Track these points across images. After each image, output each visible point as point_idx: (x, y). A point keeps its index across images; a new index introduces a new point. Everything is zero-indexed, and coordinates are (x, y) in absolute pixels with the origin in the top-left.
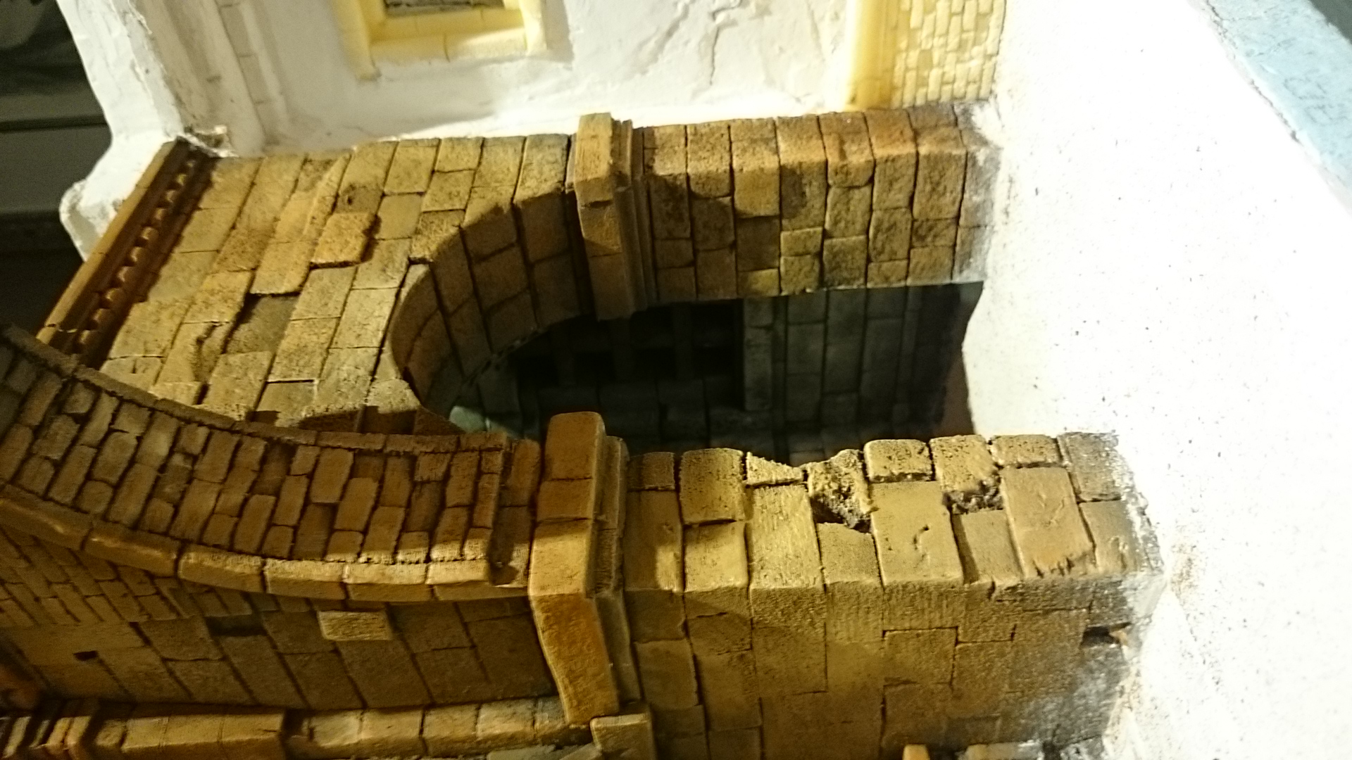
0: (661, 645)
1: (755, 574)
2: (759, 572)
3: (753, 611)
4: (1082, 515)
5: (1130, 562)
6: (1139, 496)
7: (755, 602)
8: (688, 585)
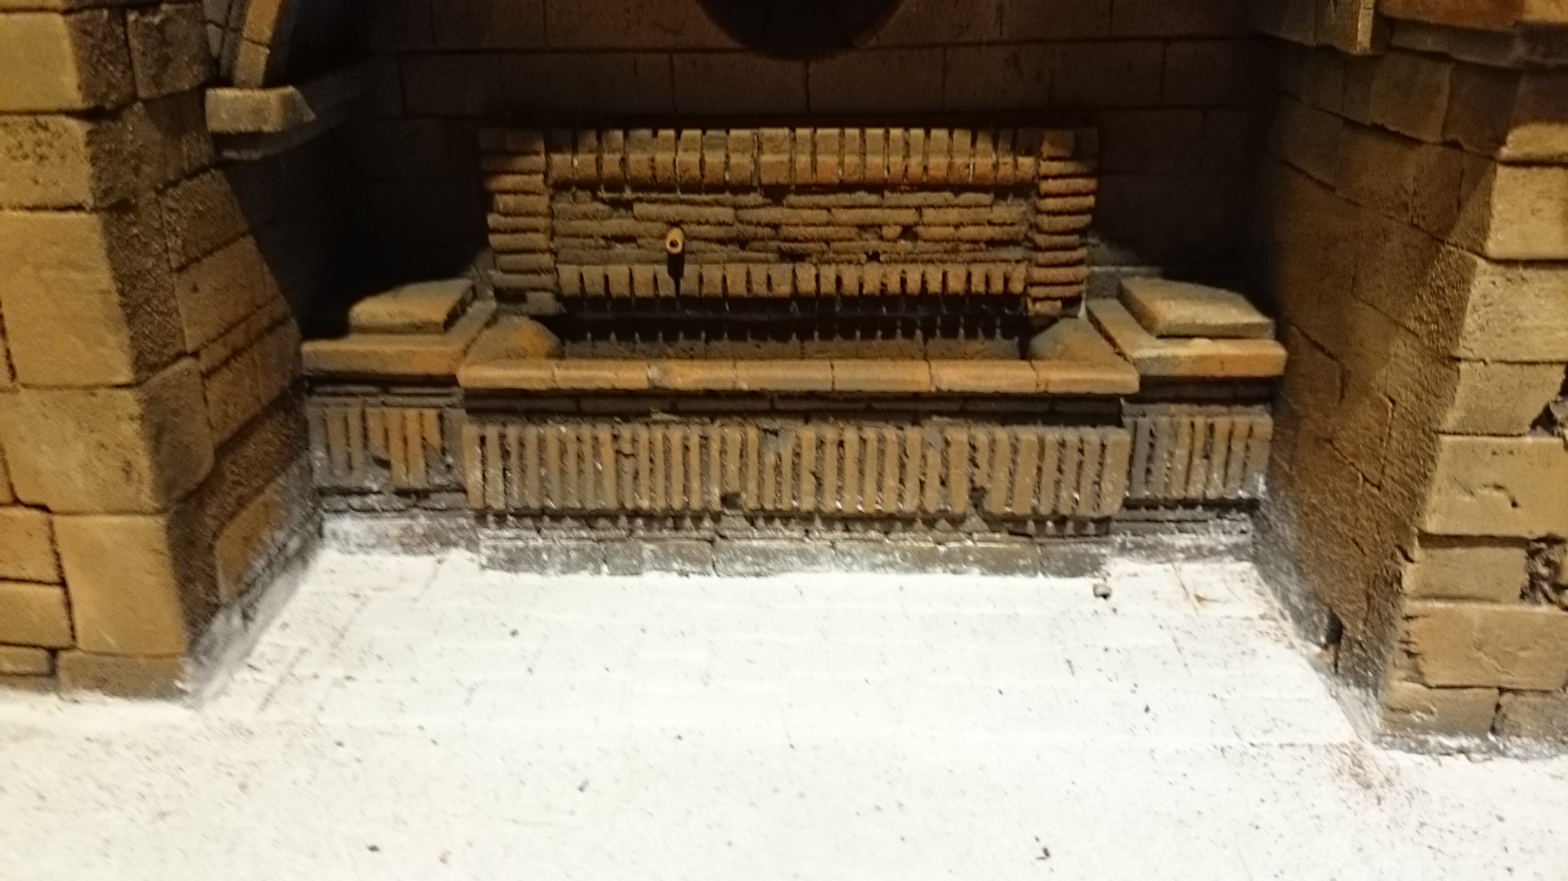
0: (1442, 102)
1: (1501, 269)
2: (1503, 275)
3: (1452, 249)
4: (1480, 687)
5: (1395, 717)
6: (1486, 756)
7: (1462, 257)
8: (1508, 170)
